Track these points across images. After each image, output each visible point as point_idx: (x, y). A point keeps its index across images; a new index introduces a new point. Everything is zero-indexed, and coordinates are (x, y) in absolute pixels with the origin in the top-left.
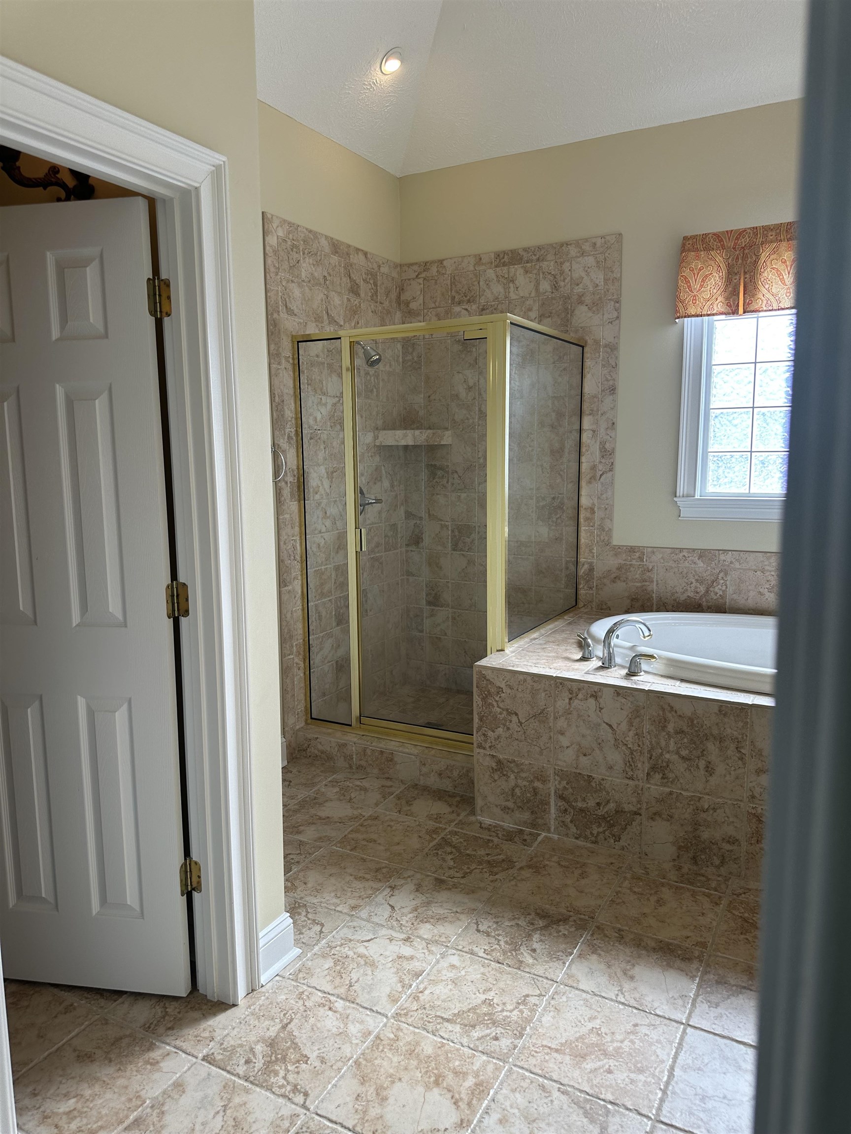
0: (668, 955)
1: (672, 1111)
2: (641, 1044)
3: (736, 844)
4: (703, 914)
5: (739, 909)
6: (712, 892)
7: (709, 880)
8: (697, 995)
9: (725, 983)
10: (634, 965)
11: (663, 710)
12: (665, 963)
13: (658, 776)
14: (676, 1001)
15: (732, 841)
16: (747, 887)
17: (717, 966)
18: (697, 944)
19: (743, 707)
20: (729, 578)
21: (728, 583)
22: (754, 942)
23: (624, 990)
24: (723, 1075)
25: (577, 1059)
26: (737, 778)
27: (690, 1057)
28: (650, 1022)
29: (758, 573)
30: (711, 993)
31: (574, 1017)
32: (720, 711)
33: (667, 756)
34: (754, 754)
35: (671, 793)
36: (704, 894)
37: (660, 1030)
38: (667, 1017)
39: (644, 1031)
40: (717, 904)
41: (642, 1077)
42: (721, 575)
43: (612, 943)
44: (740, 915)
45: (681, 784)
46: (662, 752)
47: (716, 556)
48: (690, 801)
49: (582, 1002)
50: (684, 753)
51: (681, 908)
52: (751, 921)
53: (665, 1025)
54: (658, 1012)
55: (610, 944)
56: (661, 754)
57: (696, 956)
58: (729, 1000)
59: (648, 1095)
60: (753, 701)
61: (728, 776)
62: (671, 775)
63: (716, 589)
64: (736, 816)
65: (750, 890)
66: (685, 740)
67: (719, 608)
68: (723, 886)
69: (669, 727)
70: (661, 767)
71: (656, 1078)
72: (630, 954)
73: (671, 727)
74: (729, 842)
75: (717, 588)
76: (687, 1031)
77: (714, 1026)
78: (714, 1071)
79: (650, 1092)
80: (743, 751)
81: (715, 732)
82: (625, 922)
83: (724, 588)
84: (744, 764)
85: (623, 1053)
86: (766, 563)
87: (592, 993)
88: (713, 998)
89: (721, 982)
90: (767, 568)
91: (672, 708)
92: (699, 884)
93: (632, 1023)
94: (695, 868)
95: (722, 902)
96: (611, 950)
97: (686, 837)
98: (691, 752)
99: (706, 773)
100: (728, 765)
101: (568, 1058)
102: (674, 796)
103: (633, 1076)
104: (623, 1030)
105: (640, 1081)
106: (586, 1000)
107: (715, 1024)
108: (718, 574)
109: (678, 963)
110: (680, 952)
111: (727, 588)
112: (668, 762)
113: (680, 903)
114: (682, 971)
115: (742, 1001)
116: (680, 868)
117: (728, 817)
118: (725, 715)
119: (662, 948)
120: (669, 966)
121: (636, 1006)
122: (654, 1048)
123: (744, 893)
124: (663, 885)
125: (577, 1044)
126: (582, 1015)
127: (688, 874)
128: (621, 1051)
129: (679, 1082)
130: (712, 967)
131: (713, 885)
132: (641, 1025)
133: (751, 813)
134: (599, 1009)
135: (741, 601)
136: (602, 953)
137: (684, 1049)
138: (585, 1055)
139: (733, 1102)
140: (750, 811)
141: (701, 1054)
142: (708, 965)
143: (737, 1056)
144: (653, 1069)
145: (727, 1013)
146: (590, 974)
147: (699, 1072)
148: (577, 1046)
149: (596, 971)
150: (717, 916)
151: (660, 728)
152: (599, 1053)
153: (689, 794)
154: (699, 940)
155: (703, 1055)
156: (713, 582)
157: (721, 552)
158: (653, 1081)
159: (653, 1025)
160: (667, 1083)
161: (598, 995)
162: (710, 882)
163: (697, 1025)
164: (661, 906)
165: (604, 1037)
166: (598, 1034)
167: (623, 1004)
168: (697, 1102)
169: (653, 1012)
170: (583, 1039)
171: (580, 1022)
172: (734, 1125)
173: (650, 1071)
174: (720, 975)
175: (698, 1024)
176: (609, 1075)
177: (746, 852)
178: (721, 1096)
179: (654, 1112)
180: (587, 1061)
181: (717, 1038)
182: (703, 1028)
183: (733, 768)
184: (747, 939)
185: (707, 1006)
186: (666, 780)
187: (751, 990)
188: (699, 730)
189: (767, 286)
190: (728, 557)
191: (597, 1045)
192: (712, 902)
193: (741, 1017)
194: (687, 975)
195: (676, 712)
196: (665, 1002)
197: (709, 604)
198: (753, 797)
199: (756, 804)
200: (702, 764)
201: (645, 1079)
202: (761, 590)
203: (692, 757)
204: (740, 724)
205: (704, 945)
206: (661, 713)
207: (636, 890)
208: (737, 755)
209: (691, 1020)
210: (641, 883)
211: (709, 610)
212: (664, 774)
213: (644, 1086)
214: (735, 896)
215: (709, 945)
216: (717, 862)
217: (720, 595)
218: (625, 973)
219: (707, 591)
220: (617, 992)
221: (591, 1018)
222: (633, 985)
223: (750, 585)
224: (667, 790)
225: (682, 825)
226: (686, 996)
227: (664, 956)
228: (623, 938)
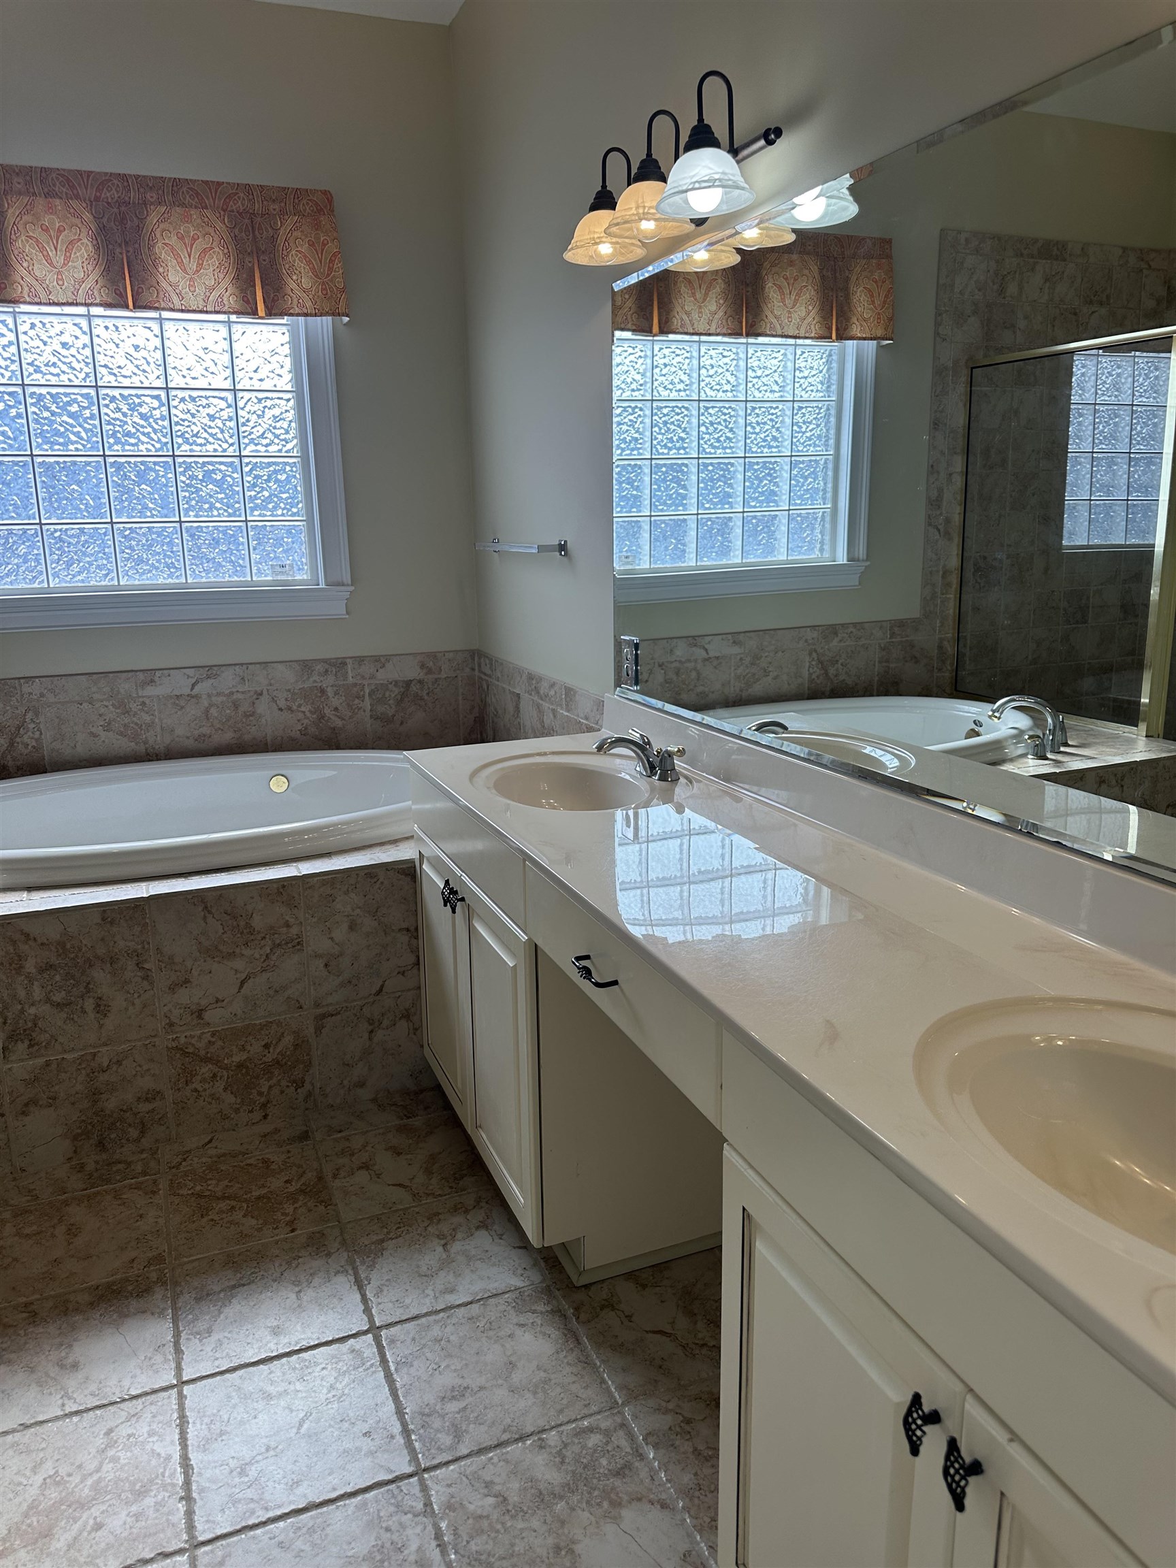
0: (115, 1301)
1: (211, 1518)
2: (129, 1454)
3: (157, 1099)
4: (141, 1216)
5: (186, 1186)
6: (141, 1179)
7: (129, 1164)
8: (177, 1335)
9: (208, 1295)
10: (70, 1346)
11: (14, 943)
12: (115, 1316)
13: (21, 1047)
14: (153, 1361)
15: (152, 1096)
16: (185, 1149)
17: (188, 1278)
18: (149, 1264)
19: (136, 903)
20: (42, 719)
21: (42, 726)
22: (222, 1219)
23: (70, 1391)
24: (254, 1421)
25: (39, 1544)
26: (145, 1006)
27: (203, 1427)
28: (129, 1413)
29: (85, 705)
30: (196, 1319)
31: (6, 1484)
32: (103, 919)
33: (32, 1011)
34: (163, 965)
35: (48, 1064)
36: (131, 1187)
37: (147, 1416)
38: (149, 1391)
39: (124, 1433)
40: (154, 1193)
41: (149, 1501)
42: (30, 715)
43: (22, 1332)
44: (190, 1192)
45: (61, 1044)
46: (23, 1008)
47: (15, 688)
48: (80, 1064)
49: (11, 1452)
50: (58, 997)
51: (108, 1223)
52: (207, 1193)
53: (151, 1404)
54: (134, 1392)
55: (19, 1335)
56: (22, 1011)
57: (155, 1280)
58: (222, 1316)
59: (168, 1520)
60: (147, 891)
61: (131, 1008)
62: (44, 1038)
63: (26, 739)
64: (152, 1060)
65: (189, 1151)
66: (58, 978)
67: (36, 767)
68: (153, 1164)
69: (27, 966)
70: (25, 1030)
71: (170, 1488)
72: (58, 1332)
73: (30, 966)
74: (147, 1099)
75: (26, 737)
76: (185, 1393)
77: (217, 1363)
78: (242, 1423)
79: (169, 1513)
80: (147, 966)
81: (101, 951)
82: (31, 1289)
83: (37, 735)
84: (152, 984)
85: (107, 1486)
86: (94, 689)
87: (22, 1427)
88: (201, 1325)
89: (203, 1296)
90: (96, 696)
91: (27, 936)
92: (118, 1178)
93: (103, 1432)
94: (104, 1156)
95: (161, 1186)
96: (26, 1343)
97: (83, 1118)
98: (70, 992)
99: (98, 1015)
100: (128, 992)
101: (22, 1554)
102: (54, 1066)
103: (134, 1509)
104: (93, 1451)
105: (149, 1507)
106: (15, 1445)
107: (217, 1359)
108: (25, 715)
109: (134, 1304)
110: (130, 1288)
111: (41, 734)
112: (36, 1017)
113: (103, 1216)
114: (144, 1312)
115: (238, 1307)
116: (81, 1167)
117: (140, 1066)
118: (112, 923)
119: (102, 1296)
120: (124, 1316)
121: (98, 1403)
122: (148, 1447)
123: (185, 1160)
124: (66, 1203)
125: (29, 1521)
126: (18, 1473)
127: (97, 1170)
128: (103, 1484)
129: (203, 1471)
130: (183, 1284)
131: (139, 1168)
132: (117, 1427)
133: (172, 1048)
134: (43, 1445)
135: (66, 750)
136: (13, 1356)
137: (190, 1421)
138: (50, 1530)
139: (280, 1447)
140: (170, 1046)
141: (215, 1411)
142: (176, 1284)
143: (261, 1384)
144: (160, 1477)
145: (226, 1334)
146: (6, 1400)
147: (224, 1437)
148: (29, 1526)
149: (13, 1389)
150: (161, 1209)
151: (14, 972)
152: (70, 1511)
153: (76, 1055)
154: (150, 1255)
155: (219, 1411)
156: (19, 728)
157: (22, 681)
158: (167, 1495)
159: (134, 1416)
160: (187, 1483)
161: (32, 1424)
162: (133, 1167)
163: (194, 1376)
164: (76, 1236)
165: (68, 1482)
166: (58, 1484)
167: (77, 1413)
168: (237, 1480)
169: (127, 1397)
170: (37, 1507)
171: (20, 1484)
172: (293, 1476)
173: (157, 1484)
174: (197, 1288)
175: (195, 1374)
176: (99, 1533)
177: (174, 1103)
178: (263, 1450)
179: (185, 1537)
180: (57, 1536)
181: (227, 1376)
182: (204, 1374)
183: (136, 995)
184: (212, 1220)
185: (197, 1341)
186: (36, 1048)
187: (244, 1285)
188: (77, 956)
189: (25, 264)
190: (36, 688)
191: (61, 1502)
192: (146, 1194)
193: (245, 1328)
194: (153, 1314)
195: (35, 939)
196: (138, 1372)
197: (19, 763)
198: (171, 1025)
199: (176, 1033)
200: (89, 1004)
201: (154, 1500)
202: (93, 730)
203: (72, 998)
204: (137, 929)
205: (159, 1259)
206: (11, 949)
207: (27, 1231)
208: (139, 974)
209: (184, 1374)
210: (32, 1218)
211: (20, 772)
212: (31, 1040)
213: (158, 1510)
214: (174, 1170)
215: (165, 1254)
216: (134, 1133)
217: (34, 747)
218: (61, 1366)
219: (12, 744)
220: (60, 1402)
221: (35, 1467)
222: (80, 1375)
223: (75, 724)
224: (41, 1061)
225: (73, 1104)
226: (164, 1345)
227: (111, 1306)
228: (36, 1314)
